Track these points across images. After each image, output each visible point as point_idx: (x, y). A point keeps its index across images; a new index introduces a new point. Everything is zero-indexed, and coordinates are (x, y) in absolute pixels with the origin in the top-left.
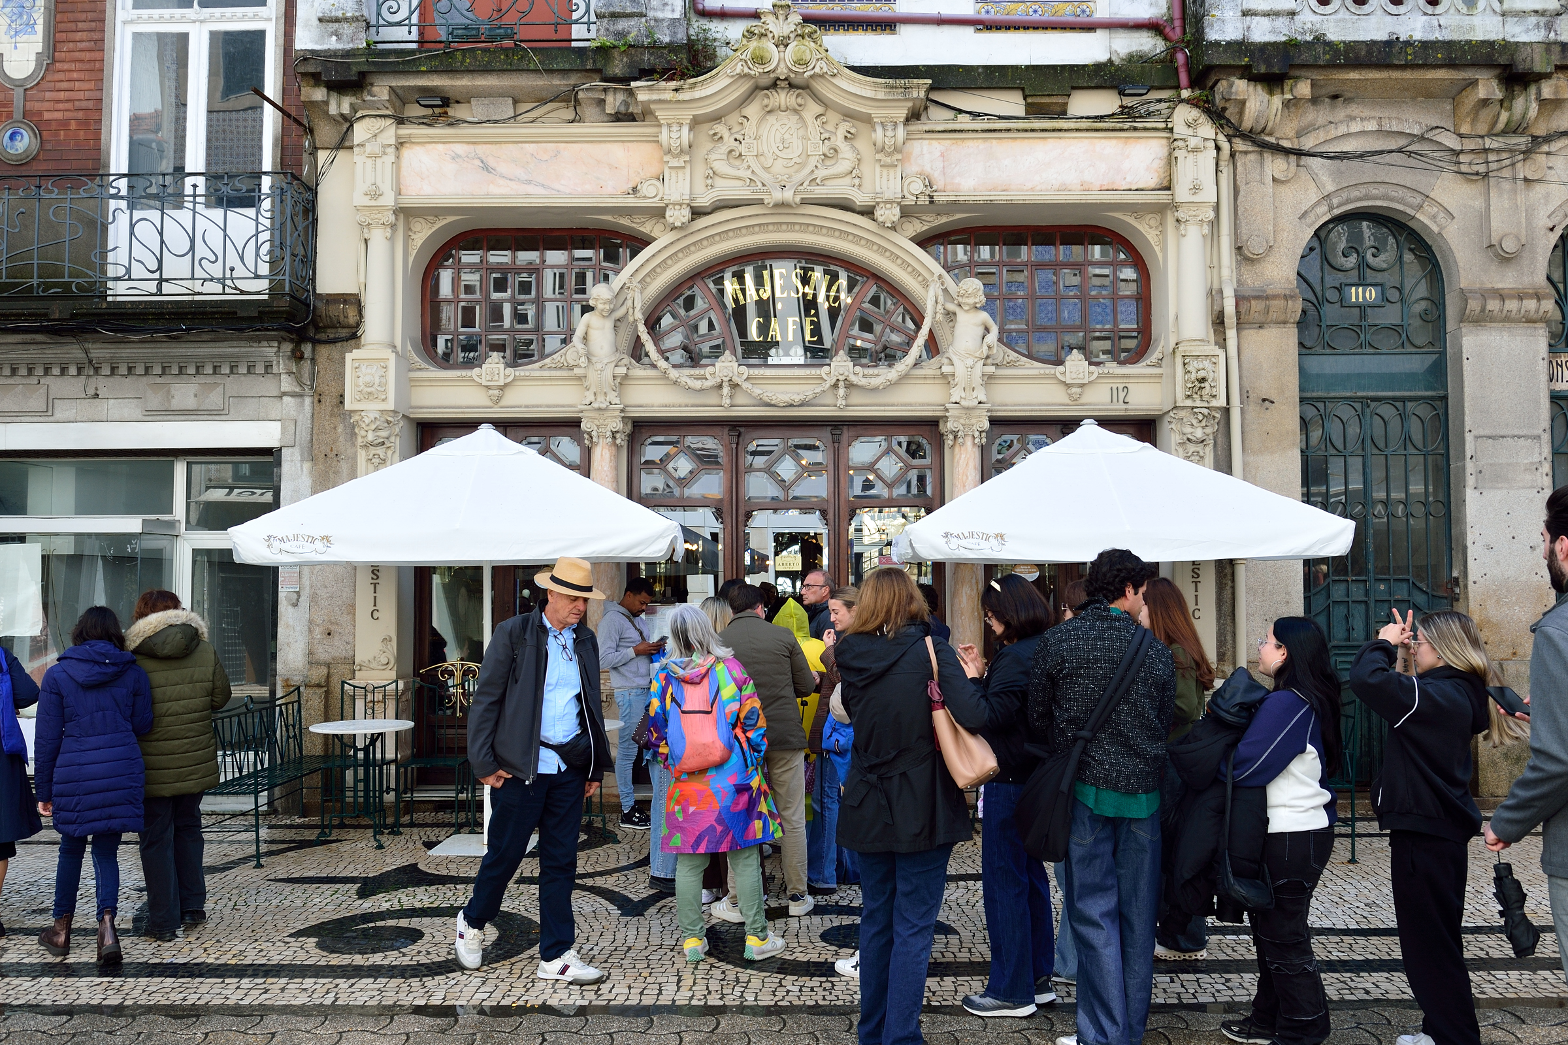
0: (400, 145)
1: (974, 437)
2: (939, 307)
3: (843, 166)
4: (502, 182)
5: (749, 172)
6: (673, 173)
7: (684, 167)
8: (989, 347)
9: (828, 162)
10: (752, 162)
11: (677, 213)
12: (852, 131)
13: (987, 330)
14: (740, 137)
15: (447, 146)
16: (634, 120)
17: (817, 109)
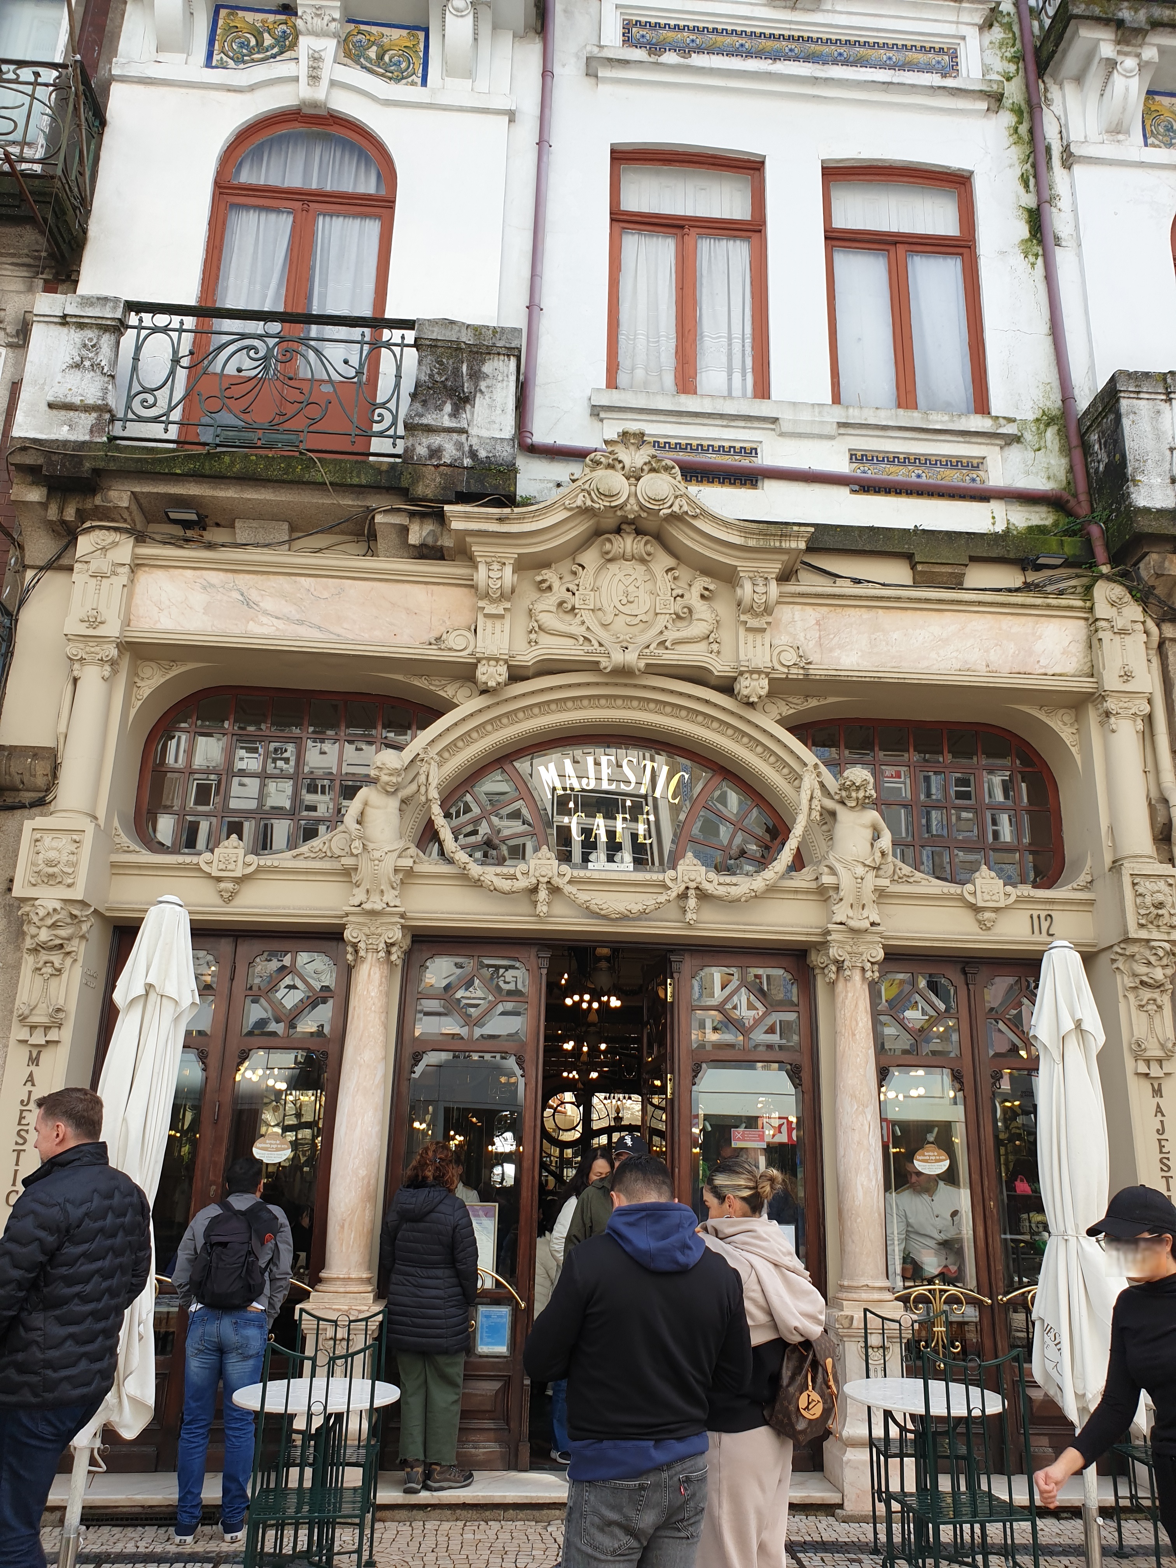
0: (136, 566)
1: (863, 969)
2: (815, 802)
3: (697, 629)
4: (264, 619)
5: (584, 628)
6: (489, 623)
7: (502, 617)
8: (883, 854)
9: (680, 624)
10: (587, 616)
11: (492, 670)
12: (712, 587)
13: (876, 836)
14: (573, 587)
15: (198, 573)
16: (442, 558)
17: (670, 562)
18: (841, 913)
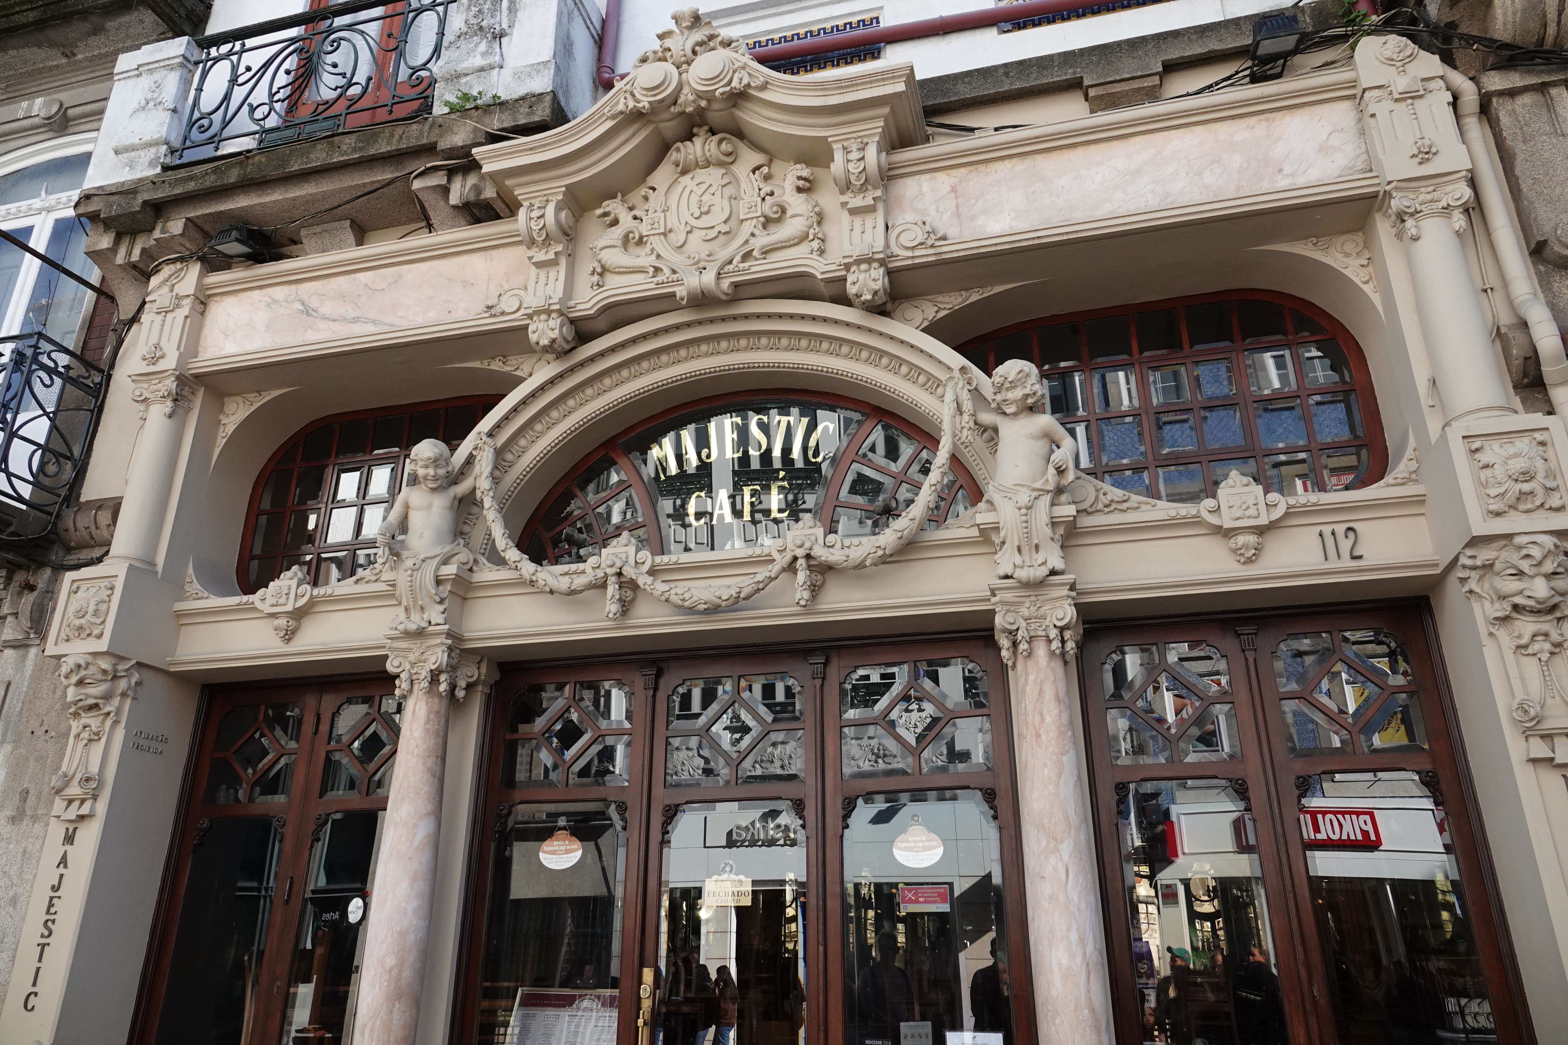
0: (204, 297)
1: (1050, 641)
2: (965, 418)
3: (792, 229)
4: (322, 325)
5: (654, 257)
7: (557, 262)
8: (1060, 470)
9: (770, 227)
10: (657, 243)
11: (543, 325)
12: (805, 173)
13: (1053, 446)
14: (641, 214)
15: (265, 291)
17: (758, 158)
18: (1006, 561)
